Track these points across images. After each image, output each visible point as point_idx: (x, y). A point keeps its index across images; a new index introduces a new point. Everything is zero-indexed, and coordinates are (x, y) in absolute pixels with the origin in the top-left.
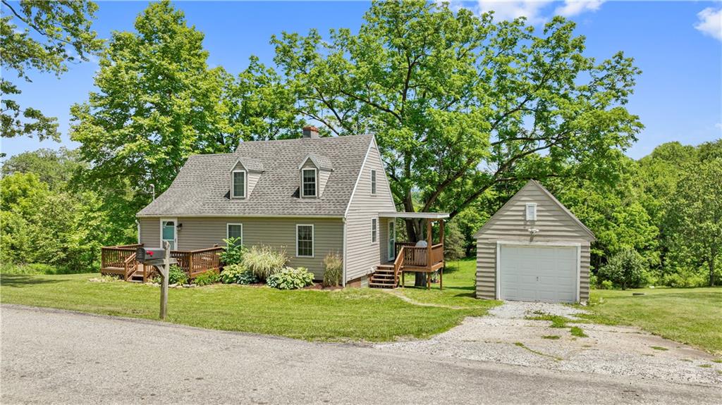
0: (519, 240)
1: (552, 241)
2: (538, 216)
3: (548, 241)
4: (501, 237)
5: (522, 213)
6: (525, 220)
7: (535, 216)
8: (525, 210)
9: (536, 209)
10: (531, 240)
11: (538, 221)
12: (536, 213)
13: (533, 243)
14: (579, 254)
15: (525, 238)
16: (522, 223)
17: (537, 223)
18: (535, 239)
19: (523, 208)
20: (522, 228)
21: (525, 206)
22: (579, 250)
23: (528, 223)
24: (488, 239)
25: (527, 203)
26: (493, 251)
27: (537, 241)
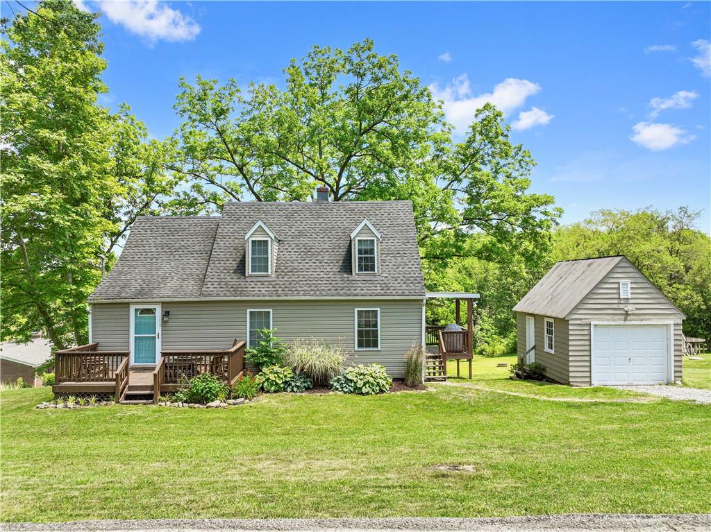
0: (614, 320)
1: (646, 320)
2: (632, 293)
3: (642, 320)
4: (595, 317)
5: (615, 291)
6: (619, 298)
7: (629, 294)
8: (619, 288)
9: (629, 286)
10: (625, 320)
11: (632, 298)
12: (630, 291)
13: (627, 323)
14: (672, 332)
15: (619, 317)
16: (616, 301)
17: (631, 301)
18: (629, 318)
19: (616, 286)
20: (615, 306)
21: (619, 283)
22: (672, 328)
23: (622, 302)
24: (581, 319)
25: (619, 280)
26: (586, 332)
27: (631, 321)
